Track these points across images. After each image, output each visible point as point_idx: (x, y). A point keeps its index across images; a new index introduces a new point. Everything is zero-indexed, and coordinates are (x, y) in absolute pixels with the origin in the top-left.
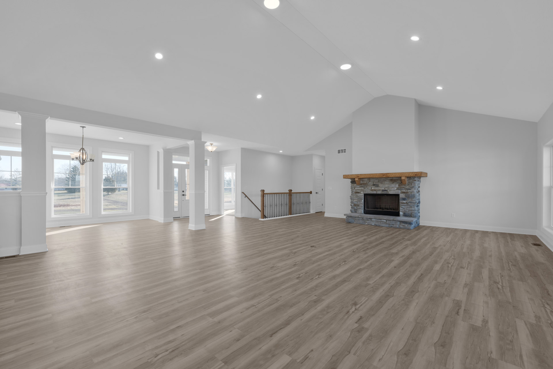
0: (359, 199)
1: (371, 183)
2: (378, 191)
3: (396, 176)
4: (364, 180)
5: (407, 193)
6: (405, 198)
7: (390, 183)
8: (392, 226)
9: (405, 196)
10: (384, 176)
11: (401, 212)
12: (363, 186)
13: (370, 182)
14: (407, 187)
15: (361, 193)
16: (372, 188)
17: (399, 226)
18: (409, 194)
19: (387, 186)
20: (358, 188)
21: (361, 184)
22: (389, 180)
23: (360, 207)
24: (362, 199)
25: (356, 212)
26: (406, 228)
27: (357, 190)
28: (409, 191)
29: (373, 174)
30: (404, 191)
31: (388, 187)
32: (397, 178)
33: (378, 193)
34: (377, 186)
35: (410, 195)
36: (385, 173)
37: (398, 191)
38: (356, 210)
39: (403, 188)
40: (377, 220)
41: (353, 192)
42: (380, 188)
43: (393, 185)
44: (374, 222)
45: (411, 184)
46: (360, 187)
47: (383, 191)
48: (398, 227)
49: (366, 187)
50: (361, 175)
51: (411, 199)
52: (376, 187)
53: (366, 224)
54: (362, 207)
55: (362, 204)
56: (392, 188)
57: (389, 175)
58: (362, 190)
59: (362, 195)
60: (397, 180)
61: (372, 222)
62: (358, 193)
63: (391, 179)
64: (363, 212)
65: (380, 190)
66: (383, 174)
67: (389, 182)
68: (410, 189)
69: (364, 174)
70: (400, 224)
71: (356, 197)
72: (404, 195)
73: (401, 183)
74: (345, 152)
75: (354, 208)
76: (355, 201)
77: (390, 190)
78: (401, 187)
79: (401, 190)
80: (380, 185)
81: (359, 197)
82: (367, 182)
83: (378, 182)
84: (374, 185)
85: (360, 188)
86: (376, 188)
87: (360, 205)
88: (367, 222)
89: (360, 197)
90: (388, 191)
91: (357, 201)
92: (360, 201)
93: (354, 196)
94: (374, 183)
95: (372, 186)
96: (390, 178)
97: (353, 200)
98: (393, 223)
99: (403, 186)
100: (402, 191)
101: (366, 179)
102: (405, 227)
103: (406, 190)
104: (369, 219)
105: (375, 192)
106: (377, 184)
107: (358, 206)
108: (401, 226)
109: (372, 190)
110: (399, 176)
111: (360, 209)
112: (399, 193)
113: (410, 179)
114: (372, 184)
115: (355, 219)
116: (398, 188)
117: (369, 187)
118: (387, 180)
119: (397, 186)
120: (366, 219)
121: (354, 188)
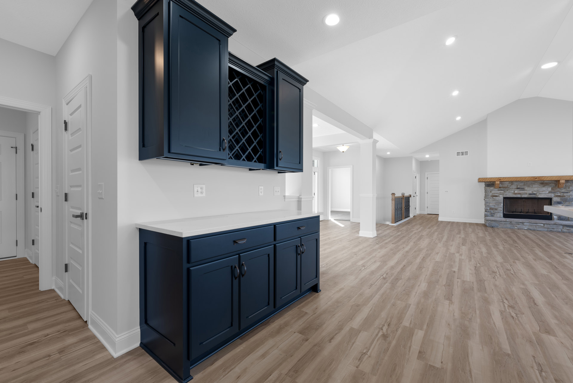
0: (497, 202)
1: (514, 186)
2: (524, 194)
3: (553, 180)
4: (504, 183)
5: (562, 196)
6: (561, 202)
7: (540, 186)
8: (553, 230)
9: (561, 199)
10: (536, 180)
11: (555, 215)
12: (503, 190)
13: (512, 185)
14: (563, 191)
15: (500, 197)
16: (514, 191)
17: (562, 230)
18: (565, 197)
19: (536, 189)
20: (495, 191)
21: (500, 187)
22: (539, 184)
23: (499, 211)
24: (501, 203)
25: (492, 216)
26: (572, 231)
27: (495, 193)
28: (565, 194)
29: (521, 177)
30: (559, 194)
31: (538, 191)
32: (550, 182)
33: (522, 197)
34: (523, 189)
35: (568, 199)
36: (537, 177)
37: (551, 195)
38: (494, 213)
39: (558, 191)
40: (531, 224)
41: (490, 195)
42: (526, 192)
43: (544, 189)
44: (527, 226)
45: (569, 188)
46: (499, 190)
47: (530, 194)
48: (560, 231)
49: (507, 191)
50: (504, 179)
51: (568, 203)
52: (521, 190)
53: (516, 228)
54: (501, 211)
55: (501, 207)
56: (543, 191)
57: (543, 178)
58: (500, 194)
59: (501, 198)
60: (550, 183)
61: (524, 226)
62: (496, 196)
63: (542, 182)
64: (502, 216)
65: (526, 194)
66: (536, 178)
67: (538, 185)
68: (568, 193)
69: (509, 178)
70: (563, 228)
71: (493, 201)
72: (559, 198)
73: (555, 186)
74: (467, 154)
75: (491, 212)
76: (492, 205)
77: (540, 194)
78: (555, 191)
79: (554, 194)
80: (526, 188)
81: (497, 200)
82: (508, 185)
83: (524, 185)
84: (518, 188)
85: (499, 192)
86: (521, 192)
87: (499, 209)
88: (518, 226)
89: (499, 201)
90: (538, 195)
91: (494, 204)
92: (499, 205)
93: (490, 200)
94: (518, 187)
95: (516, 190)
96: (540, 182)
97: (489, 204)
98: (555, 227)
99: (558, 190)
100: (557, 194)
101: (508, 182)
102: (570, 231)
103: (562, 194)
104: (520, 223)
105: (519, 196)
106: (522, 187)
107: (496, 209)
108: (565, 230)
109: (516, 194)
110: (556, 179)
111: (498, 212)
112: (553, 197)
113: (567, 183)
114: (516, 187)
115: (500, 224)
116: (551, 191)
117: (512, 190)
118: (536, 184)
119: (550, 189)
120: (516, 223)
121: (490, 192)
